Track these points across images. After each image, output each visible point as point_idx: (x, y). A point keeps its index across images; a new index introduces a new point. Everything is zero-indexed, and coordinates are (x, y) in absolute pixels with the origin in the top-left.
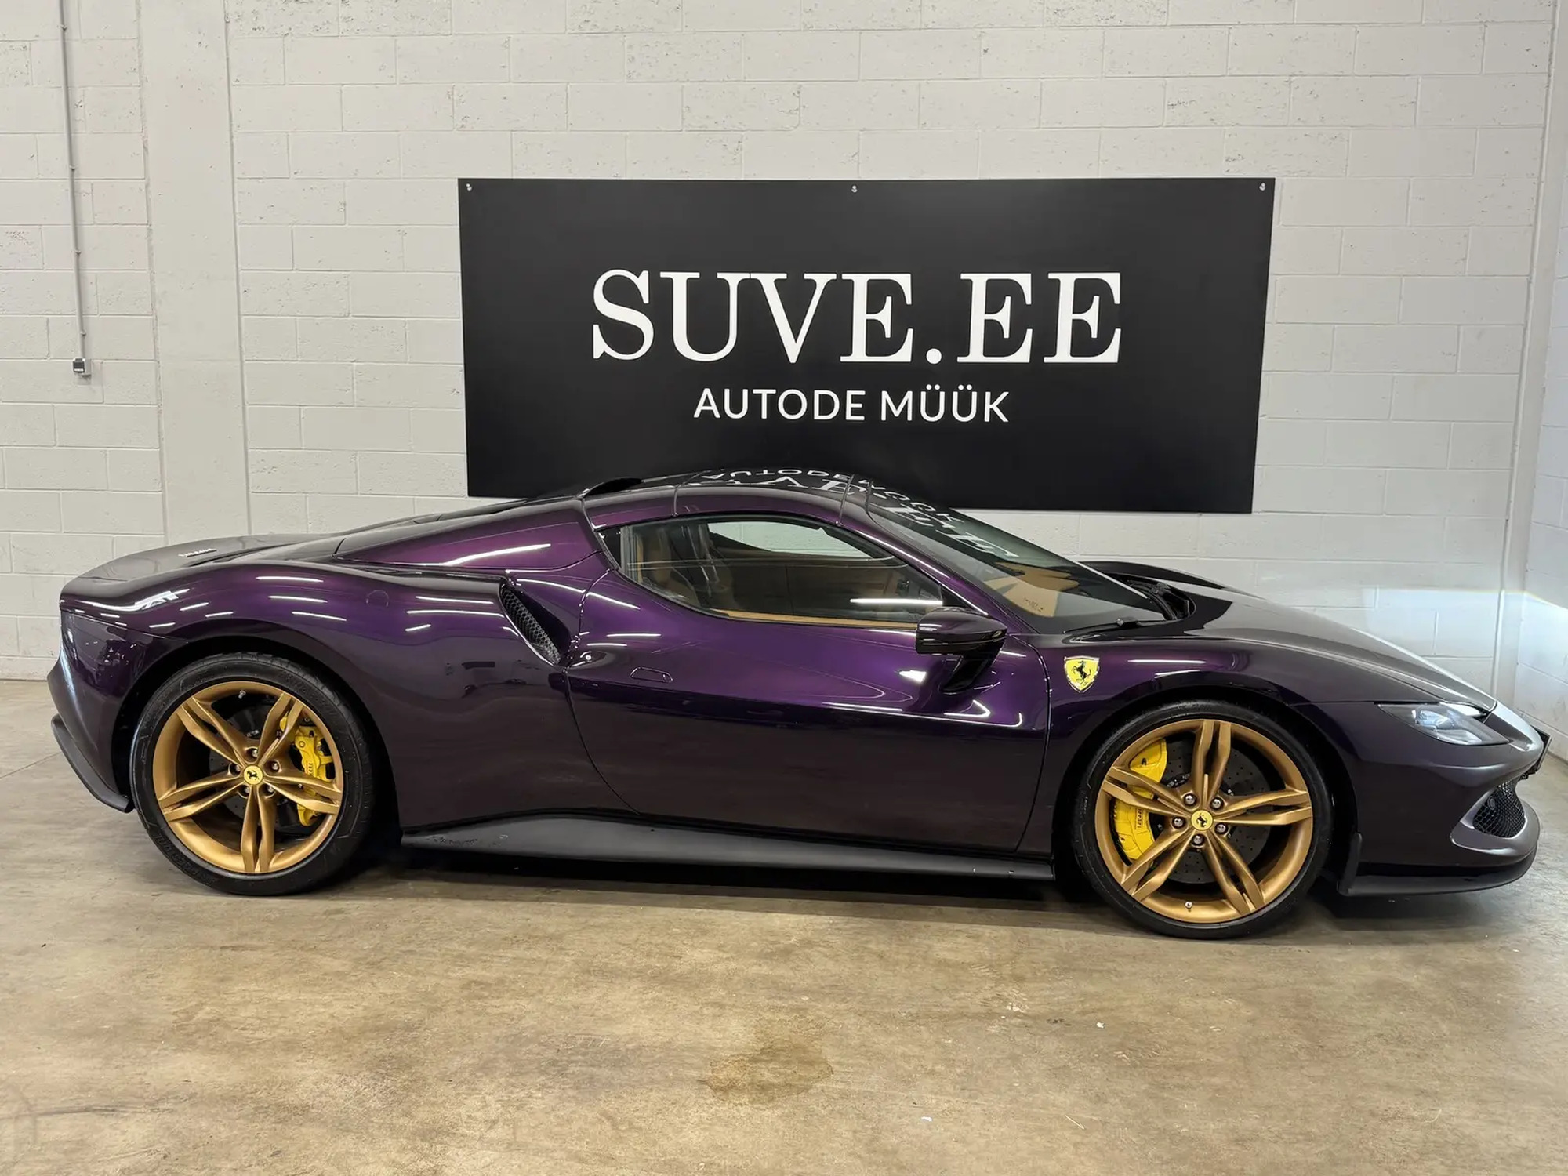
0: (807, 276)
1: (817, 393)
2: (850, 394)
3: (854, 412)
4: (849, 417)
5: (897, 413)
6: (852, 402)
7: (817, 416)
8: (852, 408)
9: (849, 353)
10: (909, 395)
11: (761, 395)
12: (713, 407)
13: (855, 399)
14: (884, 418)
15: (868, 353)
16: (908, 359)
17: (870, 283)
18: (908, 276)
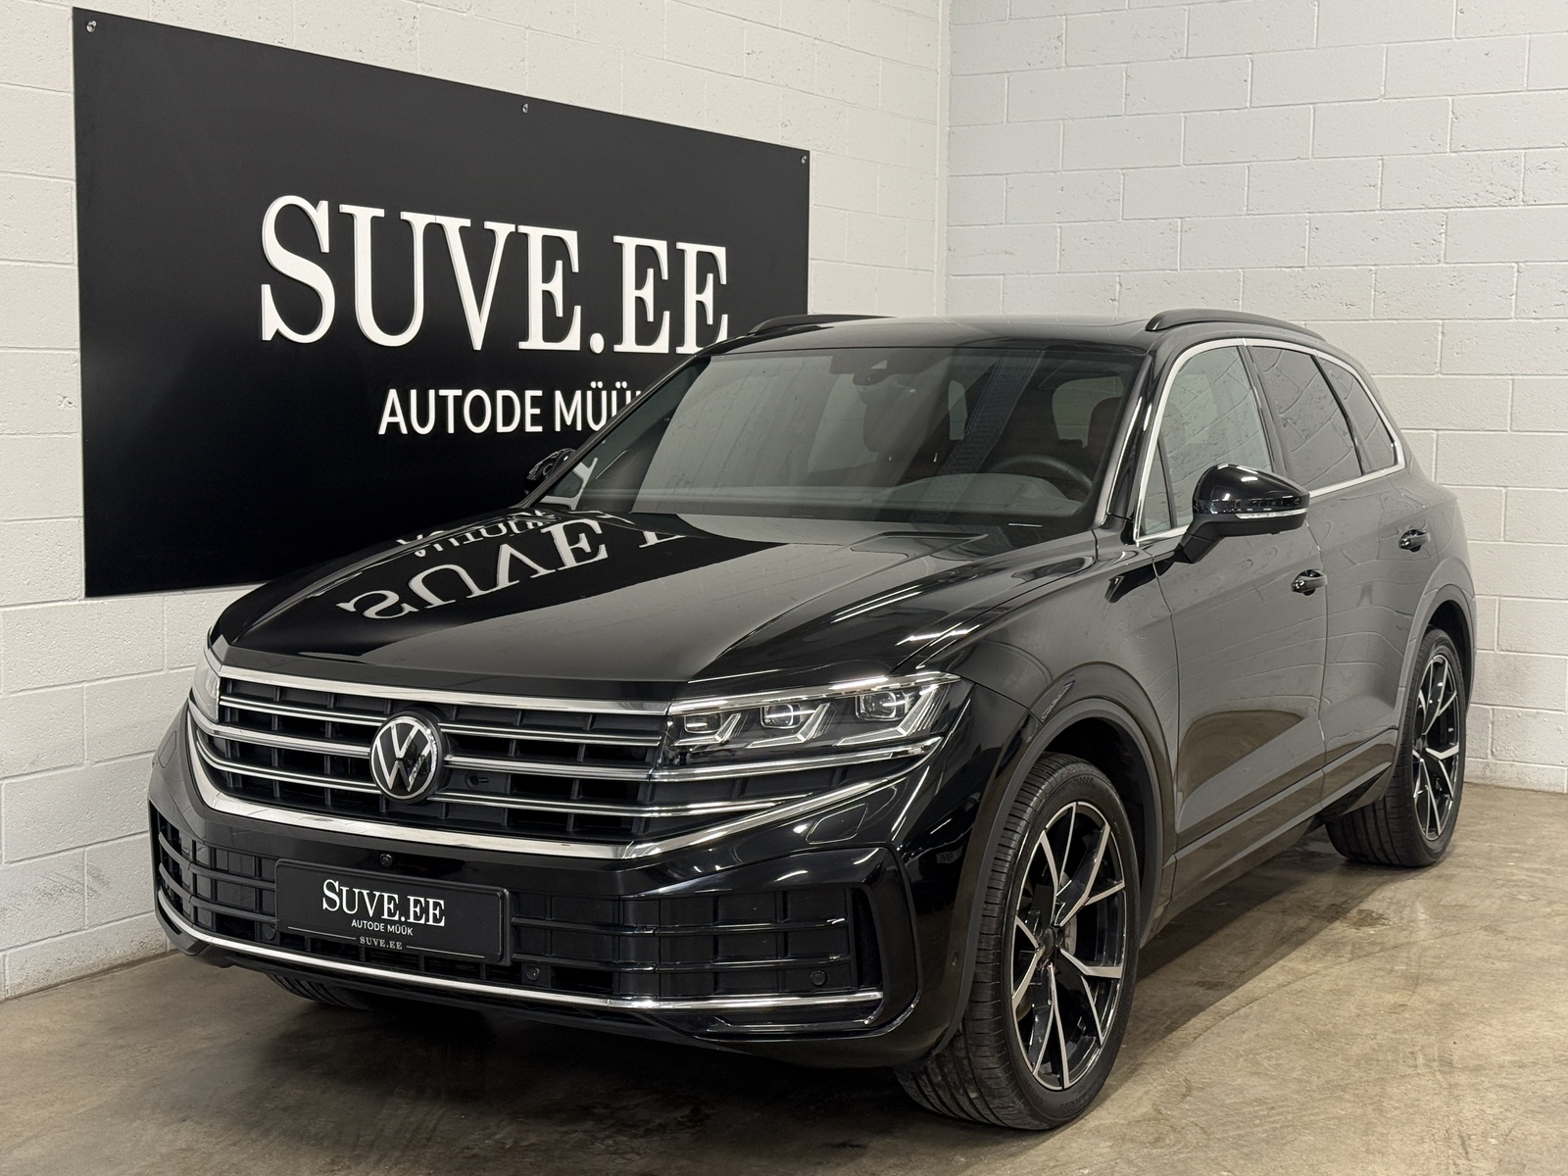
0: (489, 225)
1: (500, 394)
2: (529, 394)
3: (535, 420)
4: (529, 428)
5: (569, 422)
6: (533, 406)
7: (501, 429)
8: (533, 416)
9: (525, 337)
10: (578, 394)
11: (445, 398)
12: (400, 419)
13: (535, 402)
14: (558, 428)
15: (547, 338)
16: (578, 348)
17: (545, 238)
18: (575, 233)
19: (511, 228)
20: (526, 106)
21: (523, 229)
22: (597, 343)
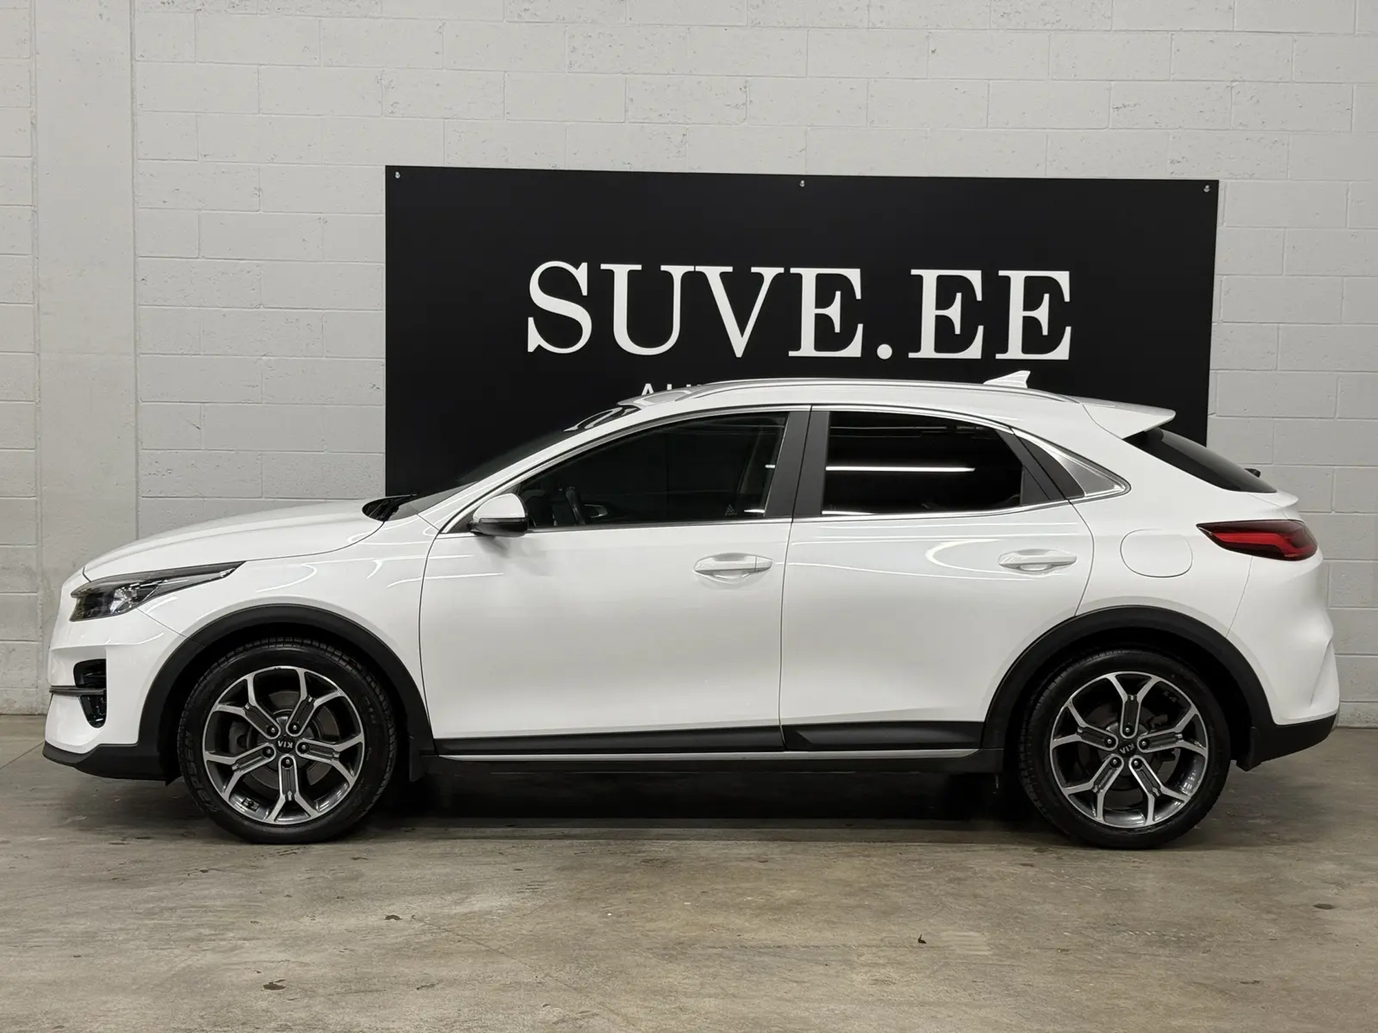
15: (817, 348)
16: (859, 355)
17: (819, 277)
18: (858, 271)
19: (781, 270)
20: (803, 182)
21: (793, 270)
22: (885, 351)
